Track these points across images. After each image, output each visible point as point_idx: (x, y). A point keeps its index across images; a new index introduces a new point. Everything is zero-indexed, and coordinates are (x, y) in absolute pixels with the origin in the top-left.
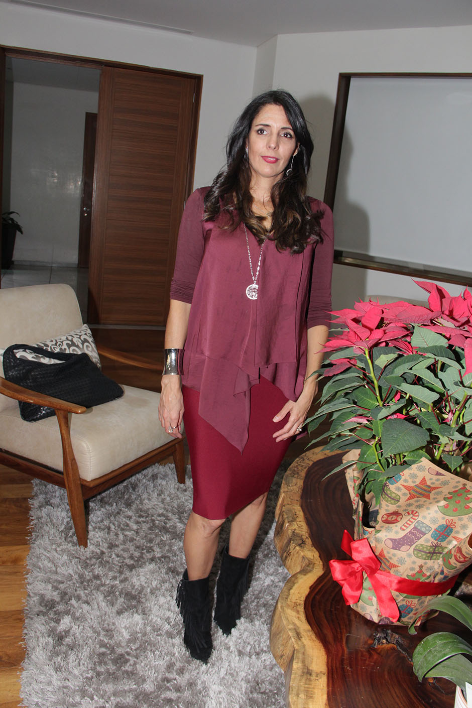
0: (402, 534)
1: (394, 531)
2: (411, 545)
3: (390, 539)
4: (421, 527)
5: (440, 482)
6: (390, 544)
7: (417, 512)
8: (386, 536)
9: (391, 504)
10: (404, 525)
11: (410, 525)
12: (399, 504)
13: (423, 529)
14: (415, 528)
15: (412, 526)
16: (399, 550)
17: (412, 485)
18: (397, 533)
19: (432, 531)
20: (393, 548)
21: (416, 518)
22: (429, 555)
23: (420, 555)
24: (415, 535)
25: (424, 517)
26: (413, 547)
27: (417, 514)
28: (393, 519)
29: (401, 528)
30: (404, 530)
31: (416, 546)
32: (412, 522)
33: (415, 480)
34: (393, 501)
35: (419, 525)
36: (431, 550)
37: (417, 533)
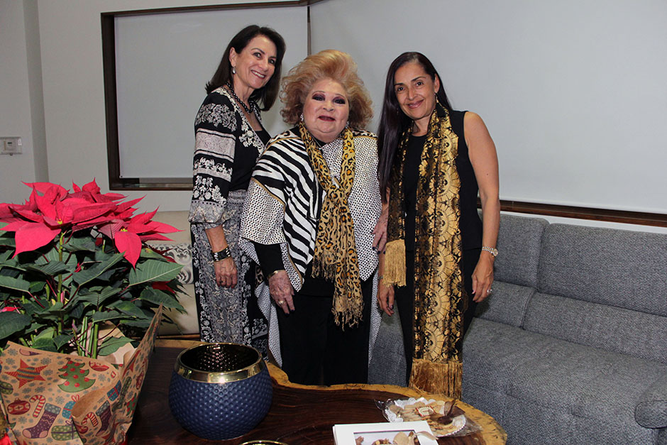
0: (36, 421)
1: (28, 420)
2: (48, 430)
3: (28, 429)
4: (51, 409)
5: (39, 361)
6: (29, 434)
7: (41, 396)
8: (22, 427)
9: (7, 394)
10: (35, 412)
11: (40, 410)
12: (14, 392)
13: (53, 411)
14: (46, 412)
15: (43, 411)
16: (38, 437)
17: (15, 370)
18: (31, 421)
19: (61, 411)
20: (32, 437)
21: (44, 401)
22: (68, 434)
23: (59, 437)
24: (48, 418)
25: (51, 399)
26: (50, 430)
27: (43, 398)
28: (21, 409)
29: (34, 416)
30: (37, 417)
31: (53, 429)
32: (42, 407)
33: (14, 365)
34: (7, 391)
35: (48, 408)
36: (68, 429)
37: (49, 416)
